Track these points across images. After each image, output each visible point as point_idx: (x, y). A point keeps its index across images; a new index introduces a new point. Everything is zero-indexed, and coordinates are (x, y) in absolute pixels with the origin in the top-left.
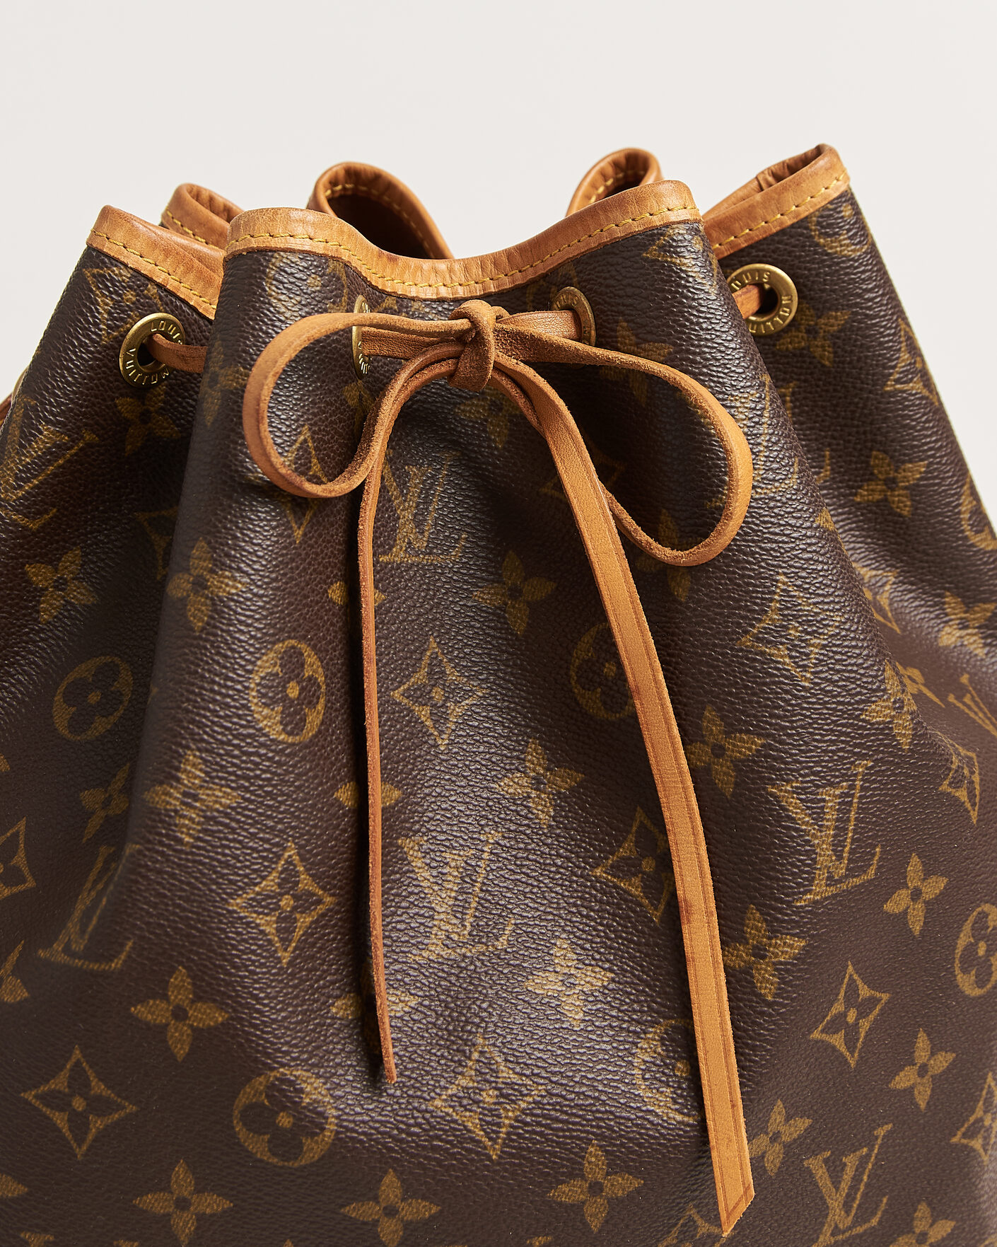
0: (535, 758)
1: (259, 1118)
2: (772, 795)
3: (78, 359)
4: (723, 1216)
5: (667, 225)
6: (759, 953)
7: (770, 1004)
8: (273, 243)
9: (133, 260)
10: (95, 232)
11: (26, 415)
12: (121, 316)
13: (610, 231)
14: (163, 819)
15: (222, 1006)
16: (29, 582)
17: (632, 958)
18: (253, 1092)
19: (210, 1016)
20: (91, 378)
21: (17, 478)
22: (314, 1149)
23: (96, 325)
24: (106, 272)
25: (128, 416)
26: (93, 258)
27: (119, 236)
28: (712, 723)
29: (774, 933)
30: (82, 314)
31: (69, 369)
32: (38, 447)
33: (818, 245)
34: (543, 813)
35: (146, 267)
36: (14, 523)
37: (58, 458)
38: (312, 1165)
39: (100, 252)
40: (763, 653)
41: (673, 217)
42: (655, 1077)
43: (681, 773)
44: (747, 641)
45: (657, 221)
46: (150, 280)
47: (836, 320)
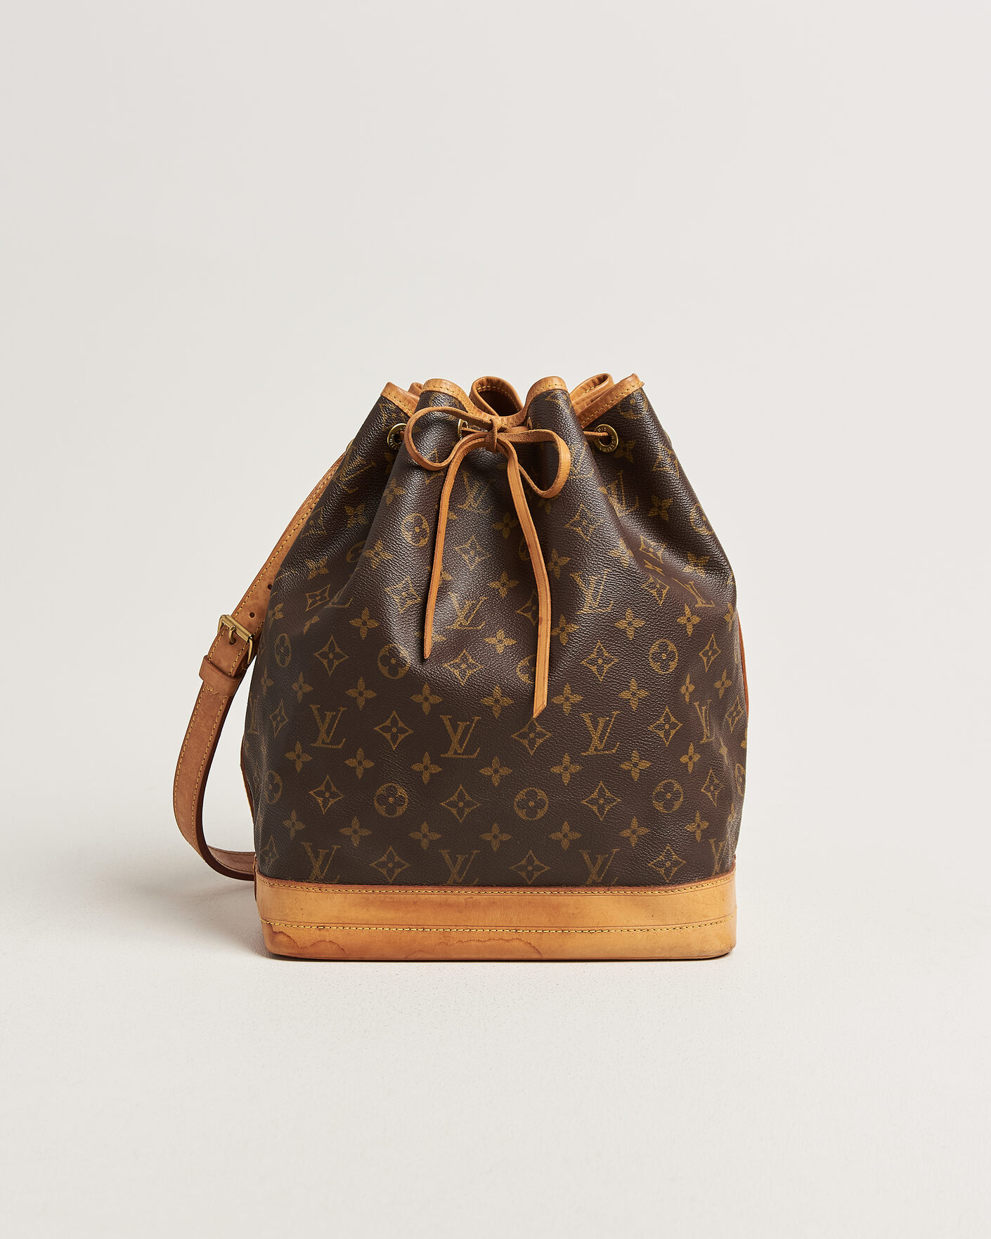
0: (504, 577)
1: (386, 660)
2: (571, 577)
3: (373, 435)
4: (534, 710)
5: (554, 390)
6: (563, 630)
7: (565, 647)
8: (434, 389)
9: (397, 403)
10: (384, 391)
11: (353, 452)
12: (390, 422)
13: (536, 393)
14: (368, 560)
15: (378, 621)
16: (345, 512)
17: (524, 637)
18: (384, 651)
19: (374, 624)
20: (377, 442)
21: (346, 474)
22: (402, 673)
23: (381, 424)
24: (386, 405)
25: (389, 460)
26: (383, 400)
27: (393, 394)
28: (554, 554)
29: (568, 623)
30: (376, 419)
31: (369, 437)
32: (354, 464)
33: (621, 415)
34: (503, 592)
35: (401, 406)
36: (343, 489)
37: (361, 469)
38: (401, 678)
39: (386, 398)
40: (573, 530)
41: (557, 387)
42: (524, 670)
43: (544, 574)
44: (567, 526)
45: (551, 388)
46: (402, 411)
47: (631, 444)
